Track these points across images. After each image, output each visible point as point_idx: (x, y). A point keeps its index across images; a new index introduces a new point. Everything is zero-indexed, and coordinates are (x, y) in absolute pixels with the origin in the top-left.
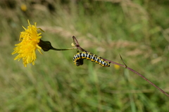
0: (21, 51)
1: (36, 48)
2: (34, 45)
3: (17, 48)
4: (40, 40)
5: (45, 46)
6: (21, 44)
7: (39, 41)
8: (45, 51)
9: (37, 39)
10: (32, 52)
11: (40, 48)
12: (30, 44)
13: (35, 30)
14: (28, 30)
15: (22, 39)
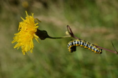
0: (20, 40)
1: (34, 37)
2: (32, 35)
3: (16, 38)
4: (38, 30)
5: (42, 35)
6: (19, 33)
7: (36, 31)
8: (42, 39)
9: (34, 29)
10: (30, 41)
11: (38, 37)
12: (28, 34)
13: (33, 21)
14: (26, 21)
15: (21, 28)
